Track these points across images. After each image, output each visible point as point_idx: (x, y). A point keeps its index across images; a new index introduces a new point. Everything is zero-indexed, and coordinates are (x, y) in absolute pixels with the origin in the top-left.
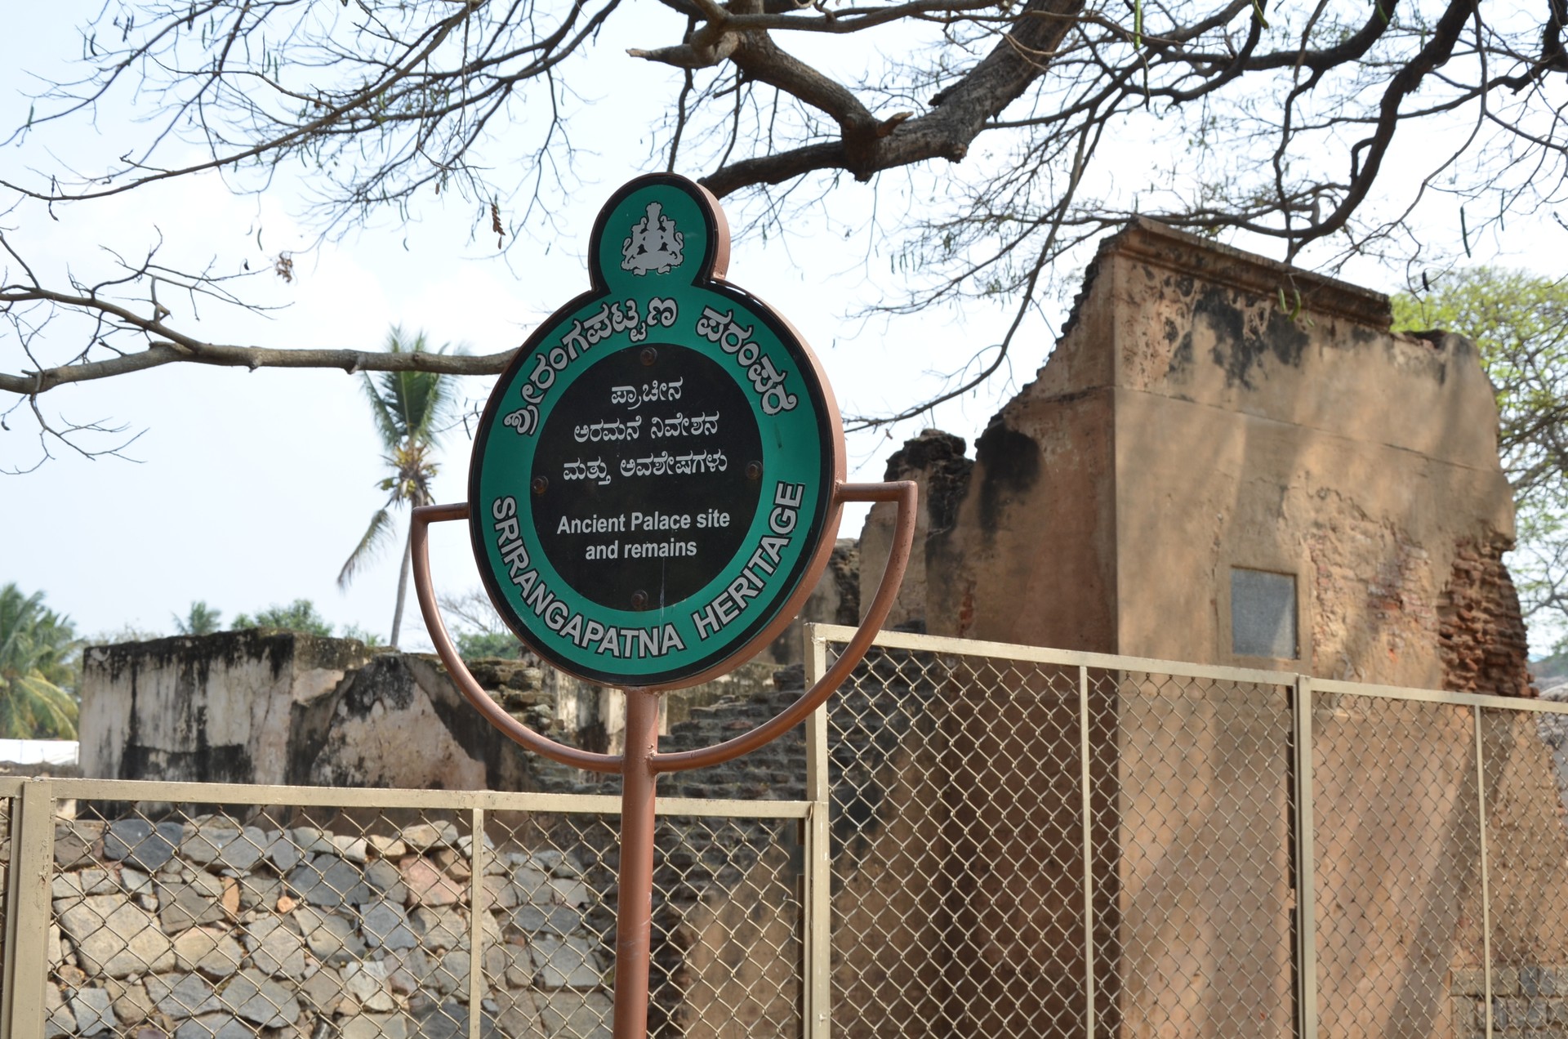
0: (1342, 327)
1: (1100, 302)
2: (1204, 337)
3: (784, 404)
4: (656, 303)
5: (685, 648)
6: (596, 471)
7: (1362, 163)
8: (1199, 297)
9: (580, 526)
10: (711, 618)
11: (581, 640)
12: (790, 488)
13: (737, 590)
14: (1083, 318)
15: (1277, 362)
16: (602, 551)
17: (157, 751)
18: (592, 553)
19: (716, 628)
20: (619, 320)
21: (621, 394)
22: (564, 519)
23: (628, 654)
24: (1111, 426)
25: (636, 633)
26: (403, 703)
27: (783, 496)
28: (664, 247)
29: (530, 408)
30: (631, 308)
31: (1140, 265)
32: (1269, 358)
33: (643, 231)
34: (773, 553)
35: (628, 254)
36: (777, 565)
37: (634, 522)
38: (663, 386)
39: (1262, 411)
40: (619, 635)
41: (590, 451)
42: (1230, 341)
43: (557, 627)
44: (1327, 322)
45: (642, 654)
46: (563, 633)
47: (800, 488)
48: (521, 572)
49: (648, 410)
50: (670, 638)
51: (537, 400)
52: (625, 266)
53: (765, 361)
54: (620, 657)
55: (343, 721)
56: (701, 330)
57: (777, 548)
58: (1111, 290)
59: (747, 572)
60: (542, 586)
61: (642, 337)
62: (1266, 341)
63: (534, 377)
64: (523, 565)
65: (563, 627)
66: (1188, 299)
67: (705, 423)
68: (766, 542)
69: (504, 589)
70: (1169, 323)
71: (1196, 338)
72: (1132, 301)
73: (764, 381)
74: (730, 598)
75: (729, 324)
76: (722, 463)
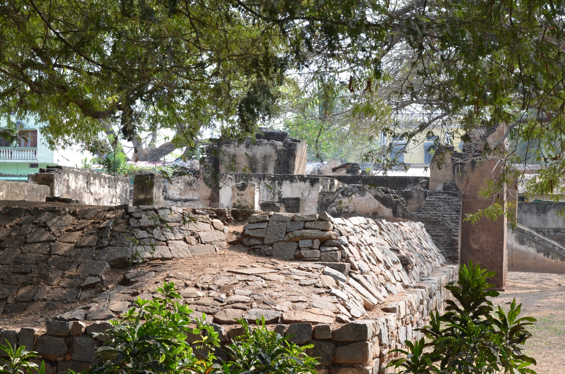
26: (362, 195)
55: (340, 198)
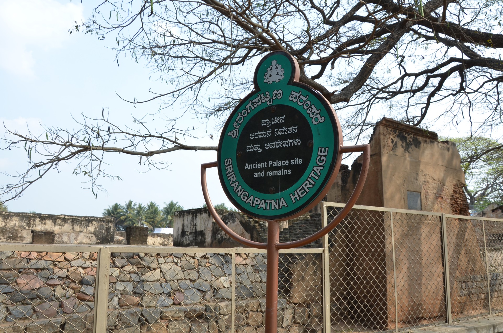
0: (428, 140)
1: (377, 135)
2: (400, 143)
3: (320, 120)
4: (275, 92)
5: (288, 206)
6: (257, 148)
7: (423, 112)
8: (398, 134)
9: (252, 166)
10: (297, 196)
11: (253, 204)
12: (323, 149)
13: (305, 185)
14: (374, 139)
15: (415, 147)
16: (259, 174)
17: (187, 232)
18: (256, 175)
19: (298, 199)
20: (264, 99)
21: (265, 122)
22: (247, 164)
23: (268, 209)
24: (380, 161)
25: (271, 201)
26: (234, 222)
27: (321, 152)
28: (278, 74)
29: (236, 129)
30: (267, 94)
31: (385, 127)
32: (413, 146)
33: (271, 69)
34: (318, 172)
35: (266, 78)
36: (319, 176)
37: (270, 164)
38: (278, 118)
39: (412, 158)
40: (265, 202)
41: (255, 142)
42: (405, 143)
43: (245, 200)
44: (425, 139)
45: (273, 208)
46: (247, 202)
47: (327, 149)
48: (233, 182)
49: (273, 127)
50: (283, 203)
51: (238, 127)
52: (265, 81)
53: (313, 106)
54: (265, 210)
56: (291, 99)
57: (319, 170)
58: (379, 132)
59: (309, 179)
60: (240, 187)
61: (271, 103)
62: (412, 143)
63: (237, 120)
64: (234, 180)
65: (247, 200)
66: (396, 134)
67: (293, 129)
68: (315, 168)
69: (228, 188)
70: (392, 139)
71: (397, 142)
72: (384, 135)
73: (313, 113)
74: (303, 188)
75: (300, 96)
76: (299, 142)
